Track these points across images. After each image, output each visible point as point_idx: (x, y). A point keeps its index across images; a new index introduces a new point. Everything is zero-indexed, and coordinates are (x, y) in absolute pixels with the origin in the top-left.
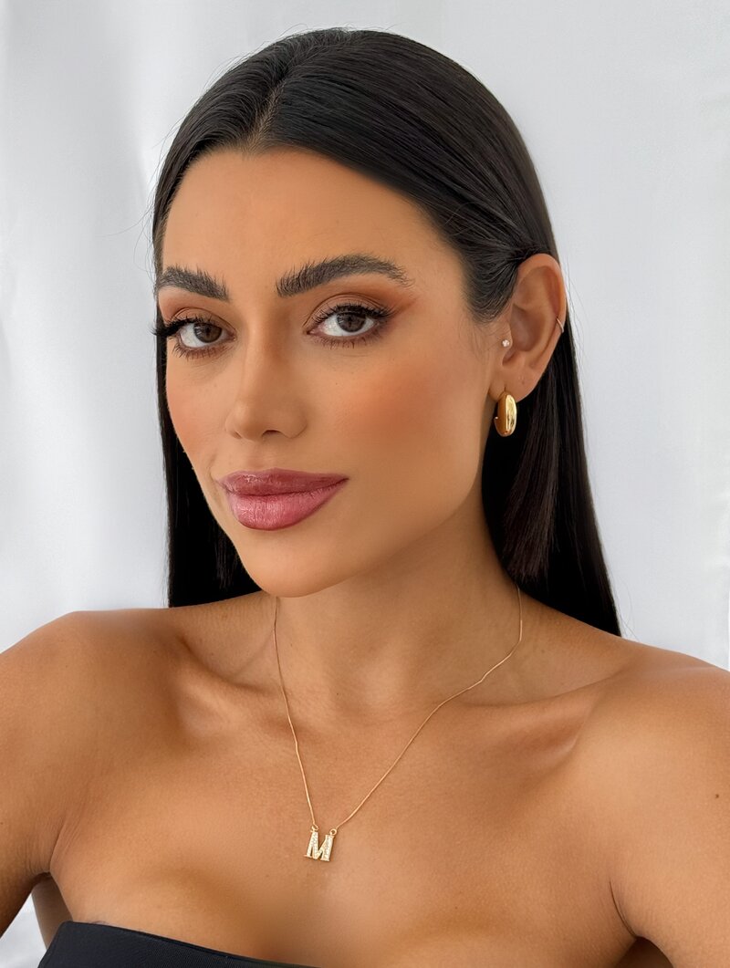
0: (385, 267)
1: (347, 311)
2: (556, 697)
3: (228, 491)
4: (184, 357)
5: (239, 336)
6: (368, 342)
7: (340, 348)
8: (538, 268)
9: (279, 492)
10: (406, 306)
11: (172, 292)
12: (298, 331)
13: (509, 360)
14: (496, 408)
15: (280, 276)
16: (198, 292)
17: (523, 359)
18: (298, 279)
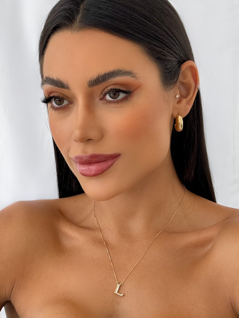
0: (129, 73)
1: (114, 91)
2: (204, 228)
4: (53, 111)
5: (74, 102)
6: (123, 102)
7: (113, 105)
8: (188, 66)
10: (138, 87)
12: (97, 100)
13: (179, 102)
14: (175, 121)
15: (89, 80)
16: (57, 86)
17: (184, 101)
18: (96, 80)
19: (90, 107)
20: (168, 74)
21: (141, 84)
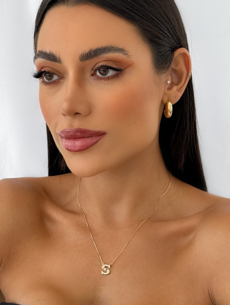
0: (121, 50)
1: (105, 68)
3: (62, 138)
5: (65, 77)
6: (114, 79)
7: (103, 81)
8: (181, 53)
9: (80, 137)
11: (40, 60)
13: (170, 89)
14: (164, 107)
15: (80, 53)
16: (50, 60)
17: (175, 88)
18: (87, 54)
19: (80, 81)
20: (161, 57)
21: (133, 63)
